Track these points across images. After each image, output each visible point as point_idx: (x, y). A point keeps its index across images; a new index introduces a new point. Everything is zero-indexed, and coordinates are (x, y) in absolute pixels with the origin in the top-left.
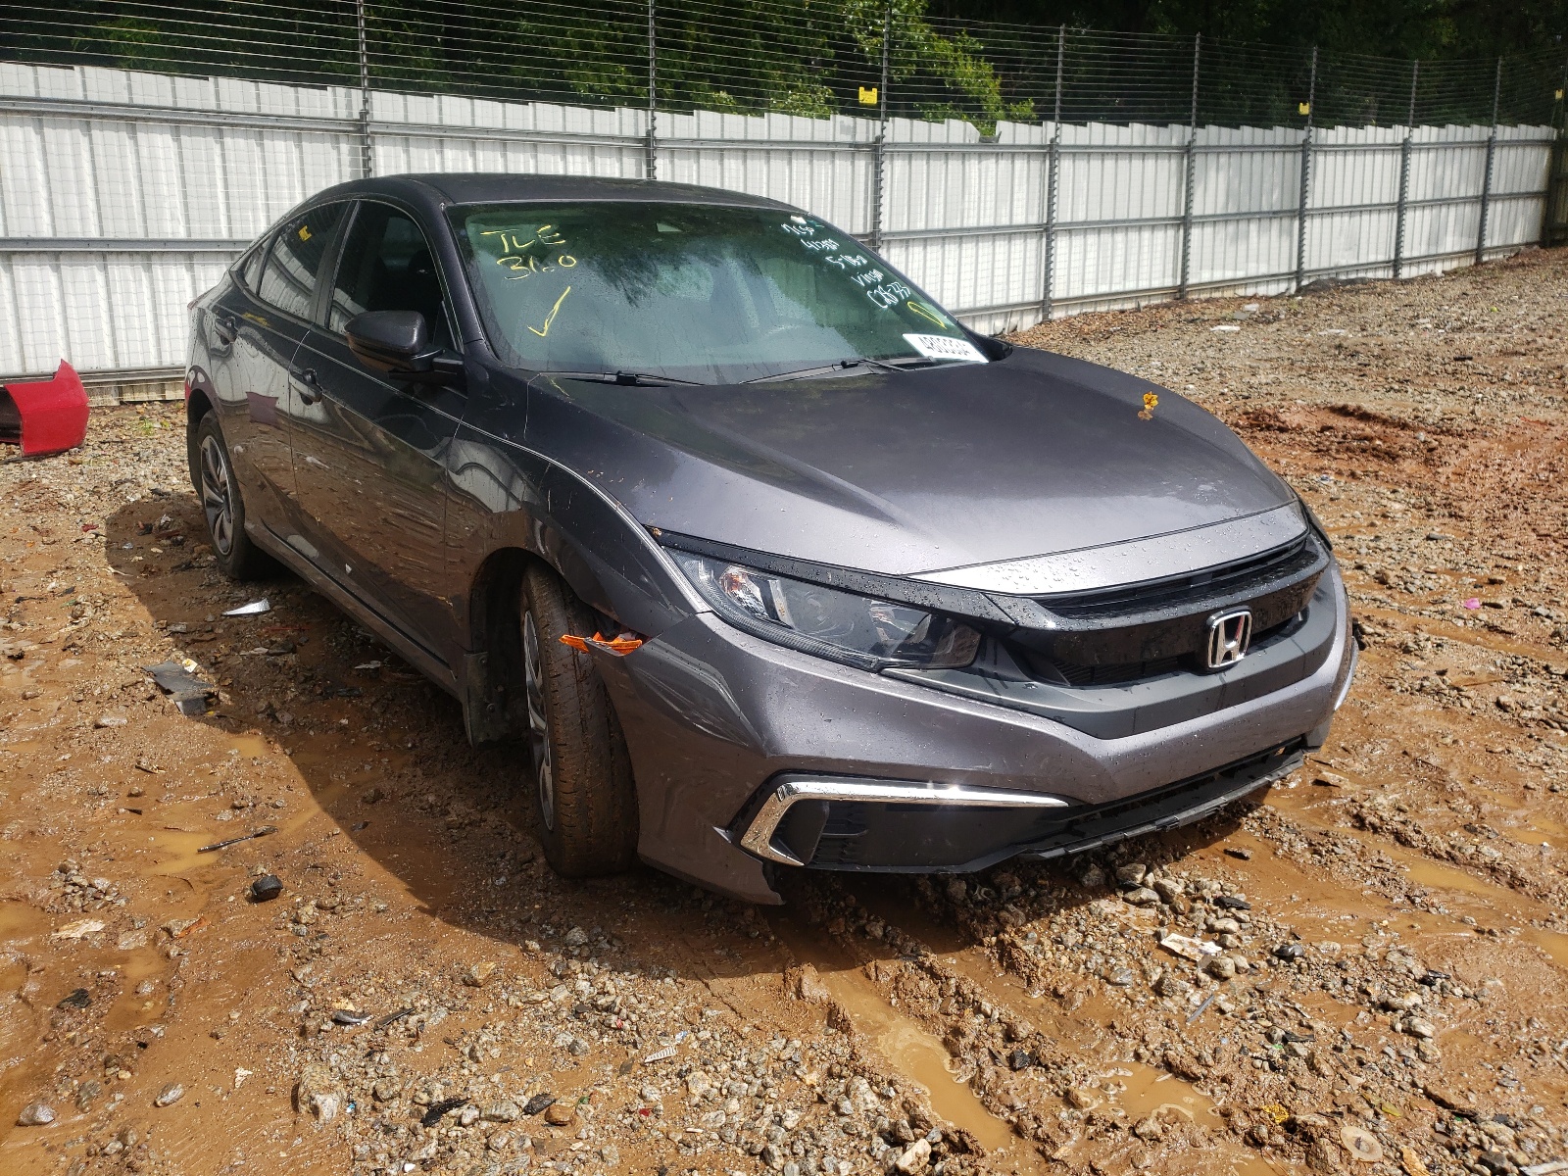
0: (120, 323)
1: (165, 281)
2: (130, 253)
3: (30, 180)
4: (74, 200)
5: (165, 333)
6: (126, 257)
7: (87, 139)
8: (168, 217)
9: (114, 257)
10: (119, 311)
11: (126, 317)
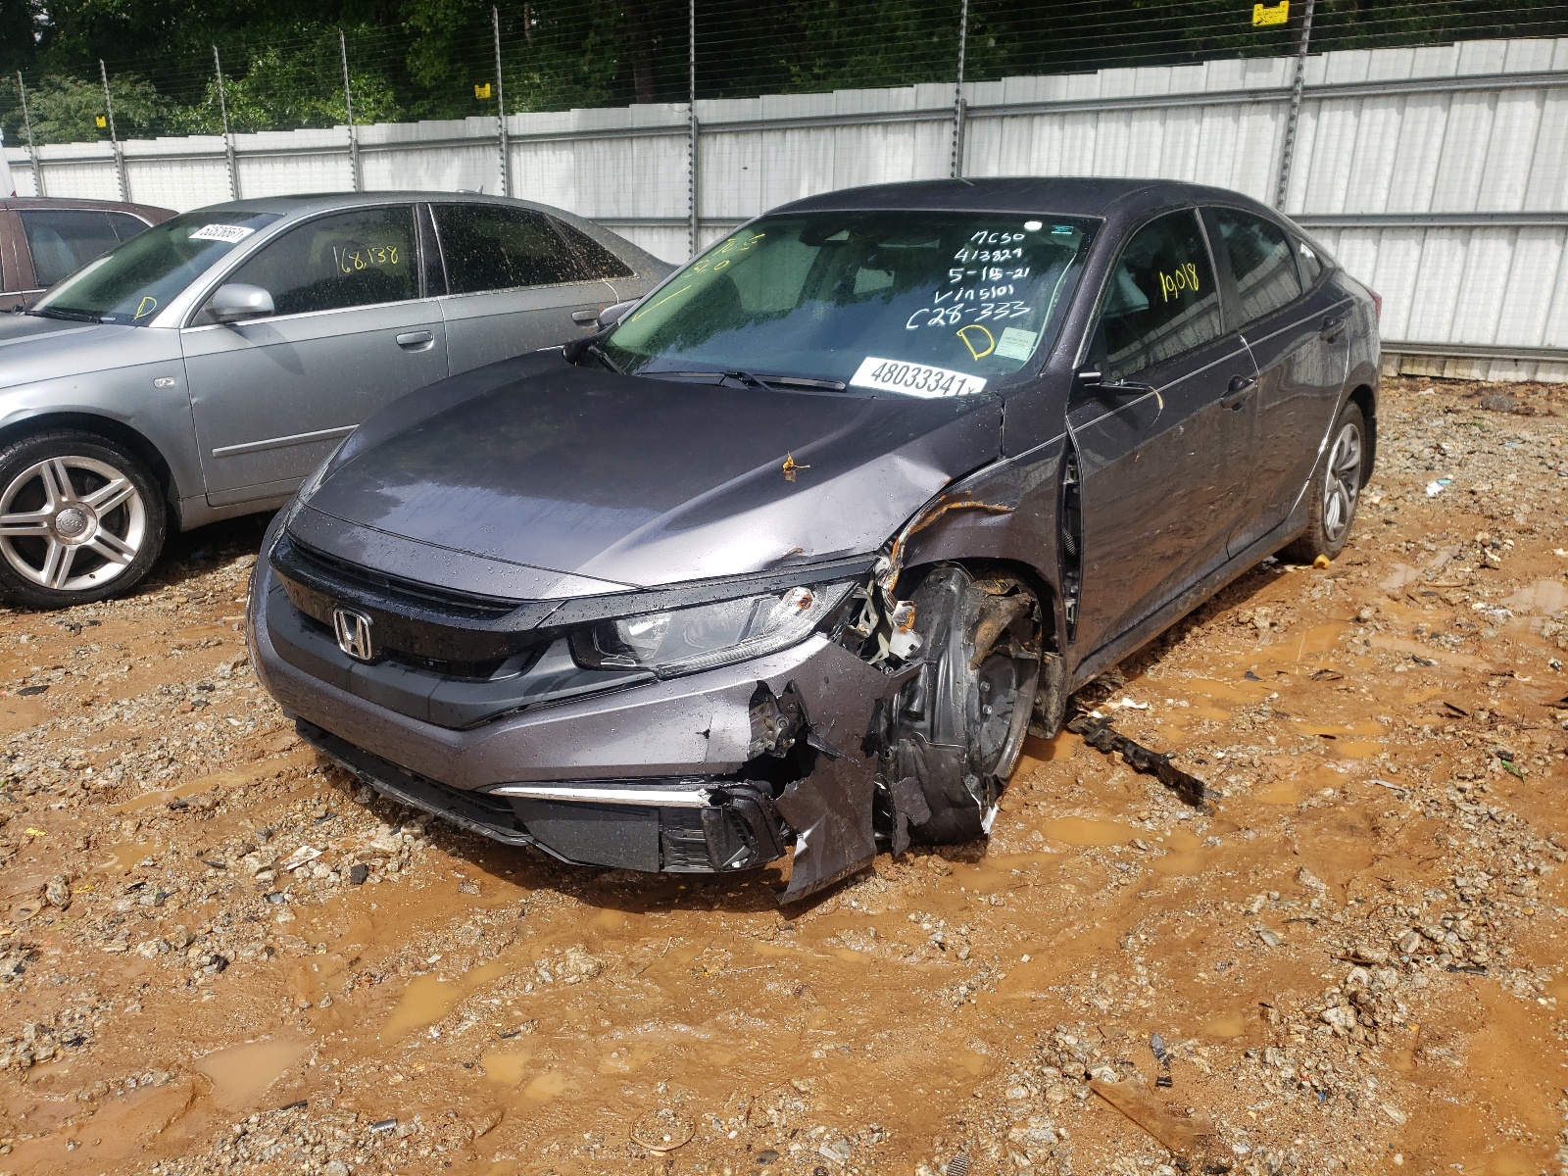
0: (1421, 295)
1: (1481, 256)
2: (1452, 228)
3: (1379, 159)
4: (1413, 177)
5: (1464, 308)
6: (1446, 232)
7: (1445, 114)
8: (1505, 189)
9: (1435, 231)
10: (1423, 284)
11: (1429, 292)
